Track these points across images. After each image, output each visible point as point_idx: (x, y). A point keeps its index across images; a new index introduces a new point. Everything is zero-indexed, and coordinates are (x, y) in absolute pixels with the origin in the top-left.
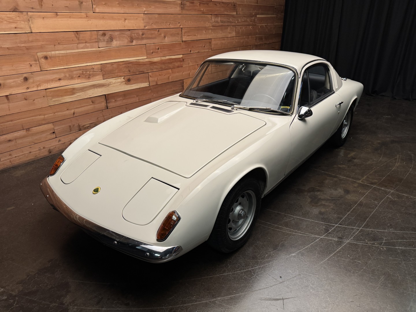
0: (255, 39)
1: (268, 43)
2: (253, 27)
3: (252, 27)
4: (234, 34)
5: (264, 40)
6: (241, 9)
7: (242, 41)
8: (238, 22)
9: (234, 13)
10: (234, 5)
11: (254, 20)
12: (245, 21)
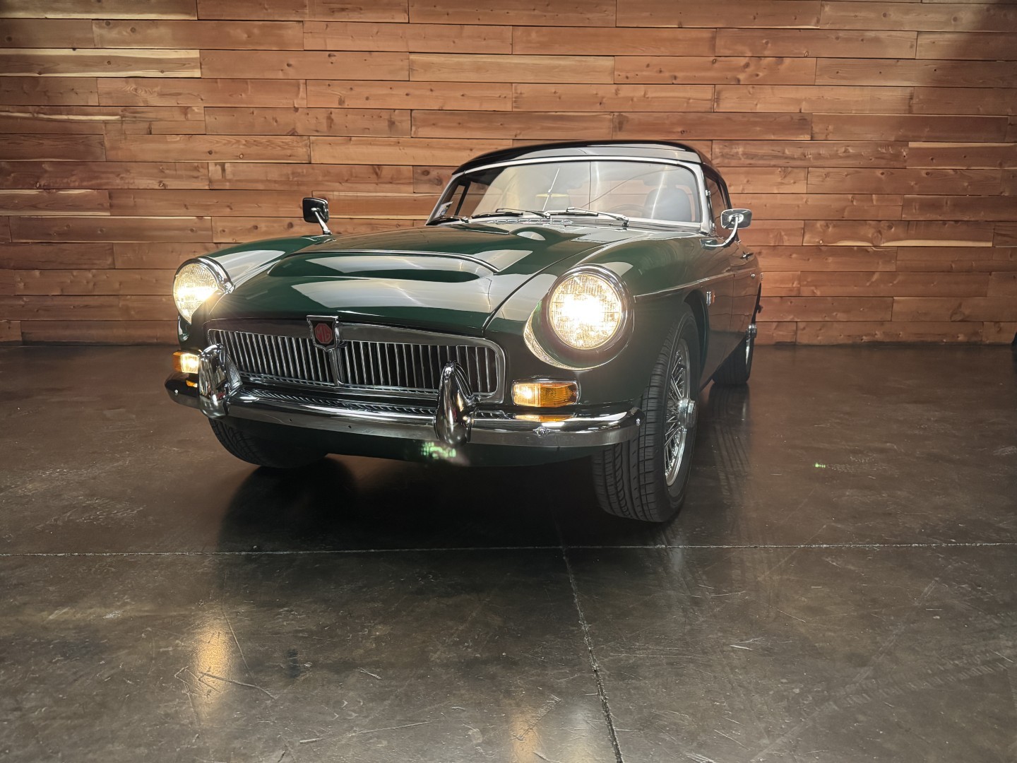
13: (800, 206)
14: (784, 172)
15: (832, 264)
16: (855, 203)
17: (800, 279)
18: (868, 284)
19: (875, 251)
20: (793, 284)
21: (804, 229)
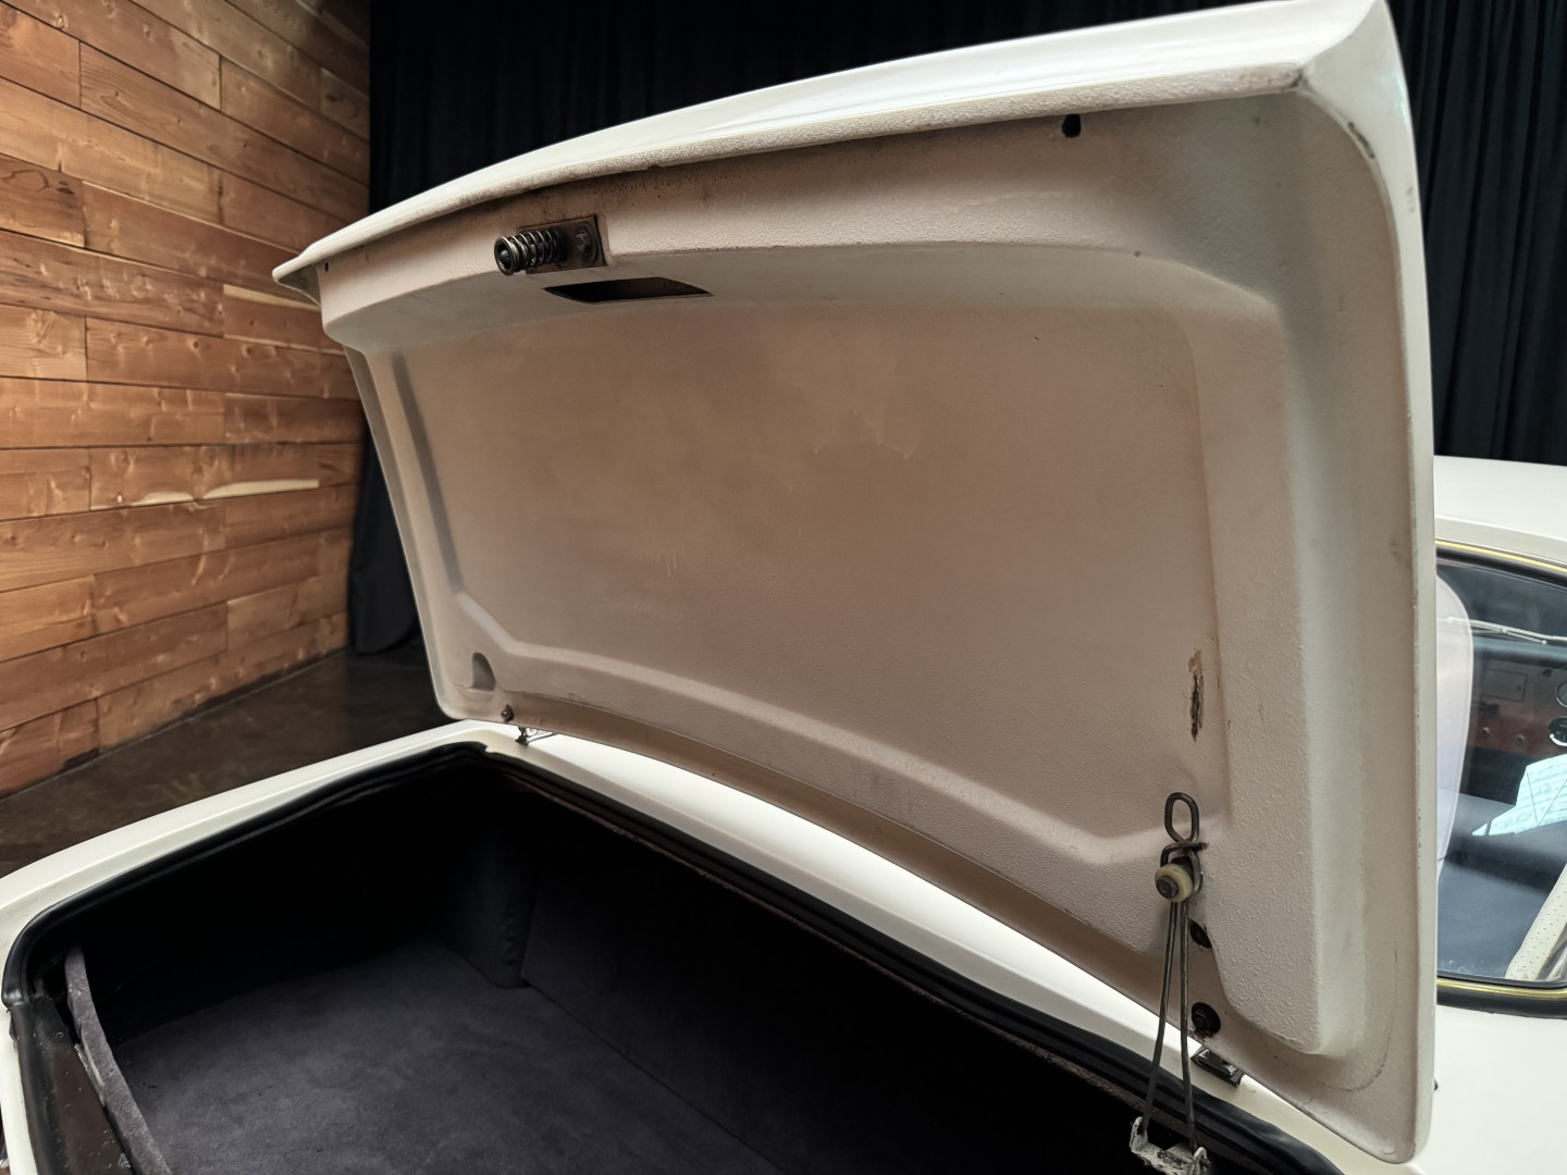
0: (222, 410)
1: (299, 440)
2: (208, 347)
3: (196, 345)
4: (73, 364)
5: (274, 421)
6: (114, 224)
7: (136, 412)
8: (97, 298)
9: (67, 234)
10: (69, 192)
11: (210, 308)
12: (146, 301)
13: (79, 412)
14: (44, 322)
15: (139, 547)
16: (164, 407)
17: (92, 596)
18: (194, 582)
19: (198, 511)
20: (83, 608)
21: (88, 469)
